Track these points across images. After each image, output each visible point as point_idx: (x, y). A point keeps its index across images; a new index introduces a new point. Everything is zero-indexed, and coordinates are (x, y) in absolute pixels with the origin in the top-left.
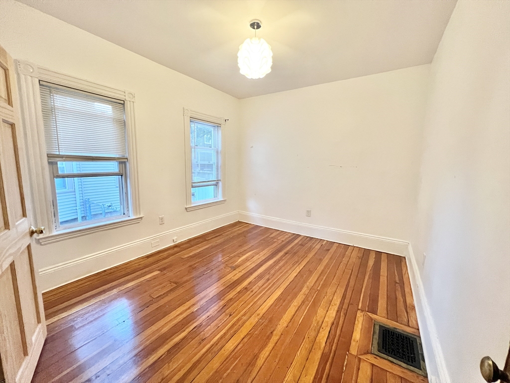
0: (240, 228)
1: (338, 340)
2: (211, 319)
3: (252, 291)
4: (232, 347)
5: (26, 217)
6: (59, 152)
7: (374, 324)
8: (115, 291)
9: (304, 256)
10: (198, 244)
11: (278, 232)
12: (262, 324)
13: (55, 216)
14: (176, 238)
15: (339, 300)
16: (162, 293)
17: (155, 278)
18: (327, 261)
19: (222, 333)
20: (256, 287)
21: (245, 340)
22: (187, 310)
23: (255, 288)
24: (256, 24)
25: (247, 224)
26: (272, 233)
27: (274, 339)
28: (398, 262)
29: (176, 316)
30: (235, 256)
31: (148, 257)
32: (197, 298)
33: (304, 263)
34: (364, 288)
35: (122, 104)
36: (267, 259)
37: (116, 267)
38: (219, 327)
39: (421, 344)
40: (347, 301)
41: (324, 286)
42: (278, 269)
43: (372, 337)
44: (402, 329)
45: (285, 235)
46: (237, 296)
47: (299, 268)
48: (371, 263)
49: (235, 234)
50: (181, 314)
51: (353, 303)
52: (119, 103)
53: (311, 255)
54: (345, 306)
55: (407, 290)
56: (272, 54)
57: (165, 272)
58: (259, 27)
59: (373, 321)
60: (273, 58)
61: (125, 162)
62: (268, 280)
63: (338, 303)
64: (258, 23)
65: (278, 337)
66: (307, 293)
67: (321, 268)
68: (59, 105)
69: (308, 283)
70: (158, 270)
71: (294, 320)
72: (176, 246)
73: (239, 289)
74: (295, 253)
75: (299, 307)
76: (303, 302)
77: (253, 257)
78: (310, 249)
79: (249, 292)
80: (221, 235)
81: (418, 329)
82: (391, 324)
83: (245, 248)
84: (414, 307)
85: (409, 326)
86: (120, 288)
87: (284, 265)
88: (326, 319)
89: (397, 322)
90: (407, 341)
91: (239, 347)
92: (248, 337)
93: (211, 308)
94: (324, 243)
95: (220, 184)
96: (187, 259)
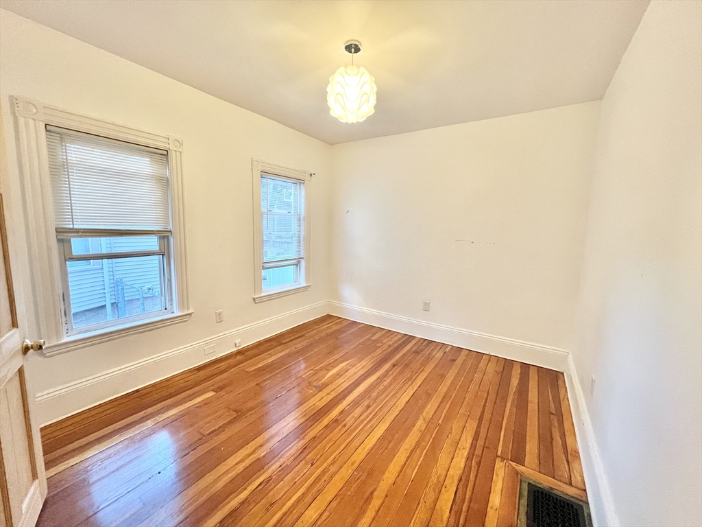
0: (330, 325)
1: (469, 507)
2: (284, 470)
3: (345, 426)
4: (315, 516)
5: (18, 327)
6: (73, 224)
7: (521, 481)
8: (150, 423)
9: (420, 368)
10: (270, 350)
11: (383, 332)
12: (358, 479)
13: (65, 315)
14: (239, 340)
15: (470, 441)
16: (217, 427)
17: (206, 403)
18: (453, 378)
19: (299, 493)
20: (351, 419)
21: (334, 504)
22: (250, 455)
23: (349, 420)
24: (353, 46)
25: (341, 320)
26: (375, 334)
27: (376, 503)
28: (553, 379)
29: (234, 464)
30: (321, 369)
31: (199, 369)
32: (266, 435)
33: (419, 382)
34: (505, 422)
35: (164, 155)
36: (366, 374)
37: (153, 385)
38: (295, 482)
39: (589, 515)
40: (480, 443)
41: (448, 418)
42: (383, 389)
43: (517, 502)
44: (562, 489)
45: (393, 336)
46: (322, 434)
47: (413, 388)
48: (515, 381)
49: (322, 335)
50: (242, 461)
51: (491, 446)
52: (161, 154)
53: (429, 369)
54: (478, 451)
55: (567, 425)
56: (375, 89)
57: (222, 393)
58: (357, 50)
59: (519, 476)
60: (377, 93)
61: (167, 237)
62: (368, 407)
63: (468, 446)
64: (356, 45)
65: (380, 502)
66: (423, 428)
67: (443, 389)
68: (74, 159)
69: (424, 413)
70: (213, 390)
71: (405, 472)
72: (239, 353)
73: (326, 421)
74: (407, 365)
75: (412, 451)
76: (418, 444)
77: (347, 371)
78: (429, 359)
79: (340, 427)
80: (303, 336)
81: (585, 490)
82: (545, 481)
83: (337, 356)
84: (579, 454)
85: (571, 484)
86: (157, 418)
87: (390, 385)
88: (451, 472)
89: (554, 478)
90: (569, 510)
91: (323, 518)
92: (338, 500)
93: (286, 452)
94: (447, 350)
95: (303, 263)
96: (254, 373)
